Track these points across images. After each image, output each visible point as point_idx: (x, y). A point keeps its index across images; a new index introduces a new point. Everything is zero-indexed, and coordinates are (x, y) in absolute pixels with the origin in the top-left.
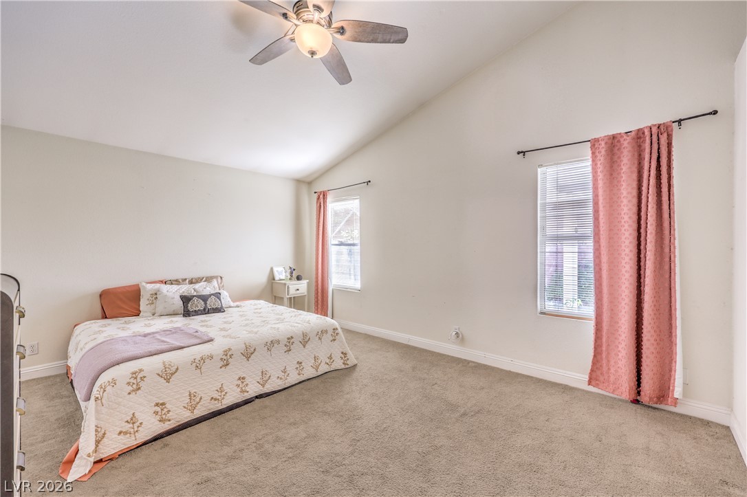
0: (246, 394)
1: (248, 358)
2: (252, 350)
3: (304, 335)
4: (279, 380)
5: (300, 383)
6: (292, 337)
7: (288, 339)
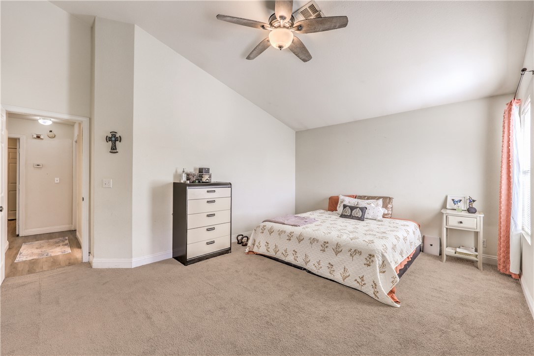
0: (296, 262)
1: (299, 242)
2: (302, 238)
3: (338, 245)
4: (314, 266)
5: (331, 280)
6: (328, 243)
7: (325, 242)
